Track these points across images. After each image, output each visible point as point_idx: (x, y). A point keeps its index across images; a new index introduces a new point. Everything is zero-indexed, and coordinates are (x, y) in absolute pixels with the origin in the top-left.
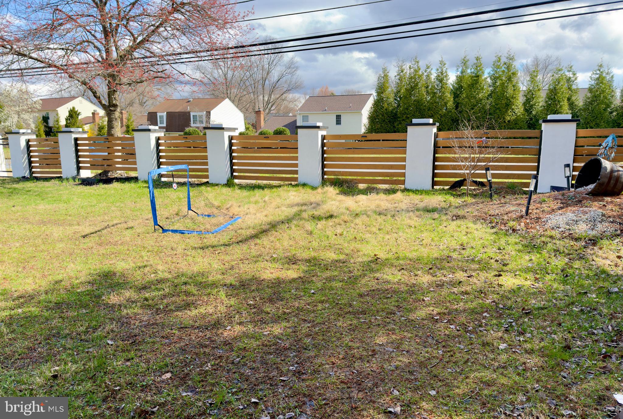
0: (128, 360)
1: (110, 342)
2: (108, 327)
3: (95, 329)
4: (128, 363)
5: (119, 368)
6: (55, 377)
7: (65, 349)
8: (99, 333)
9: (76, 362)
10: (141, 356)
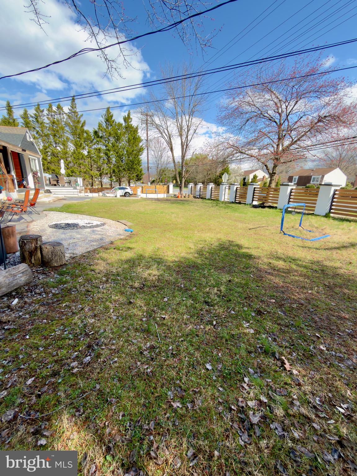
0: (258, 286)
1: (252, 276)
2: (252, 270)
3: (247, 268)
4: (257, 288)
5: (253, 288)
6: (230, 281)
7: (235, 272)
8: (248, 270)
9: (238, 279)
10: (263, 287)
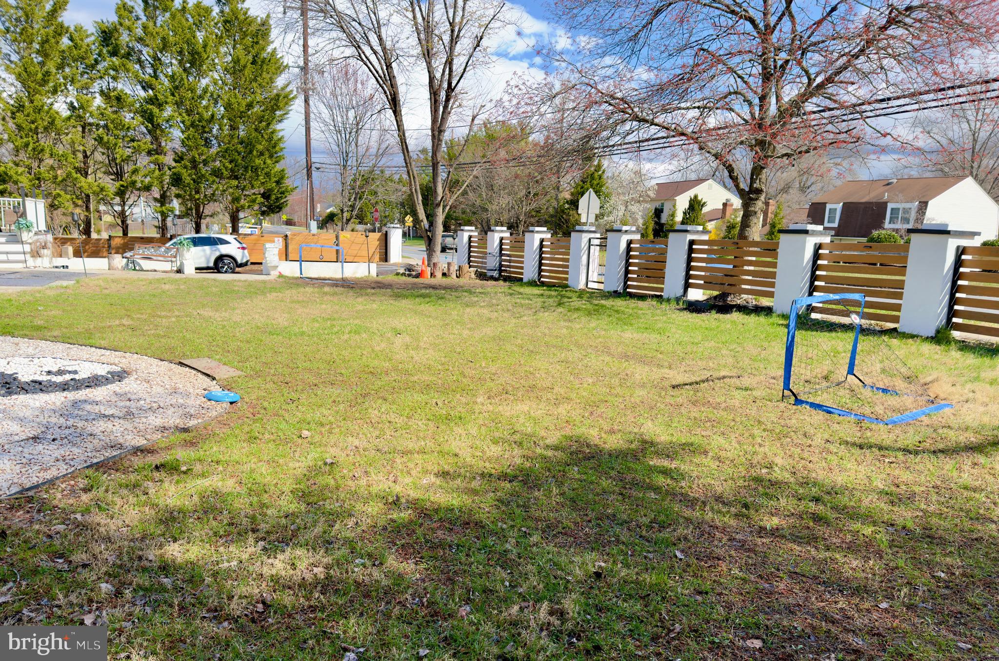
0: (700, 593)
1: (678, 554)
2: (681, 531)
3: (662, 527)
4: (699, 598)
5: (684, 600)
6: (598, 575)
7: (618, 541)
8: (665, 534)
9: (628, 566)
10: (720, 594)
